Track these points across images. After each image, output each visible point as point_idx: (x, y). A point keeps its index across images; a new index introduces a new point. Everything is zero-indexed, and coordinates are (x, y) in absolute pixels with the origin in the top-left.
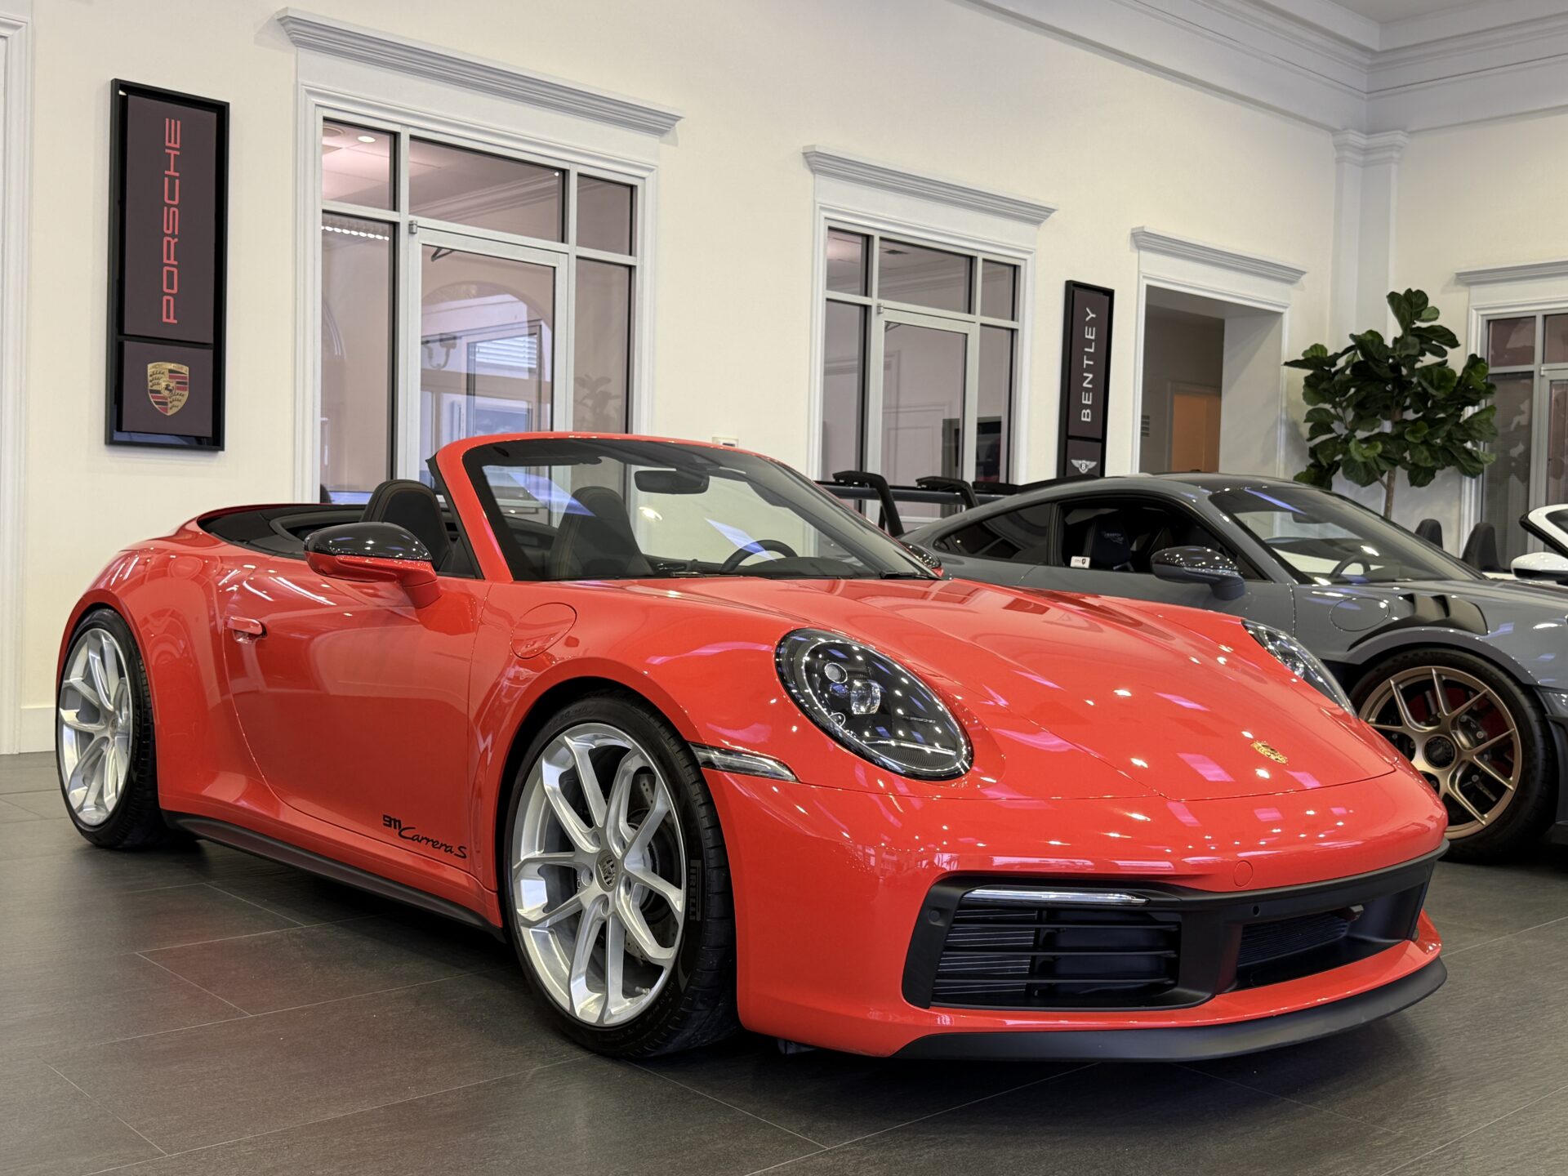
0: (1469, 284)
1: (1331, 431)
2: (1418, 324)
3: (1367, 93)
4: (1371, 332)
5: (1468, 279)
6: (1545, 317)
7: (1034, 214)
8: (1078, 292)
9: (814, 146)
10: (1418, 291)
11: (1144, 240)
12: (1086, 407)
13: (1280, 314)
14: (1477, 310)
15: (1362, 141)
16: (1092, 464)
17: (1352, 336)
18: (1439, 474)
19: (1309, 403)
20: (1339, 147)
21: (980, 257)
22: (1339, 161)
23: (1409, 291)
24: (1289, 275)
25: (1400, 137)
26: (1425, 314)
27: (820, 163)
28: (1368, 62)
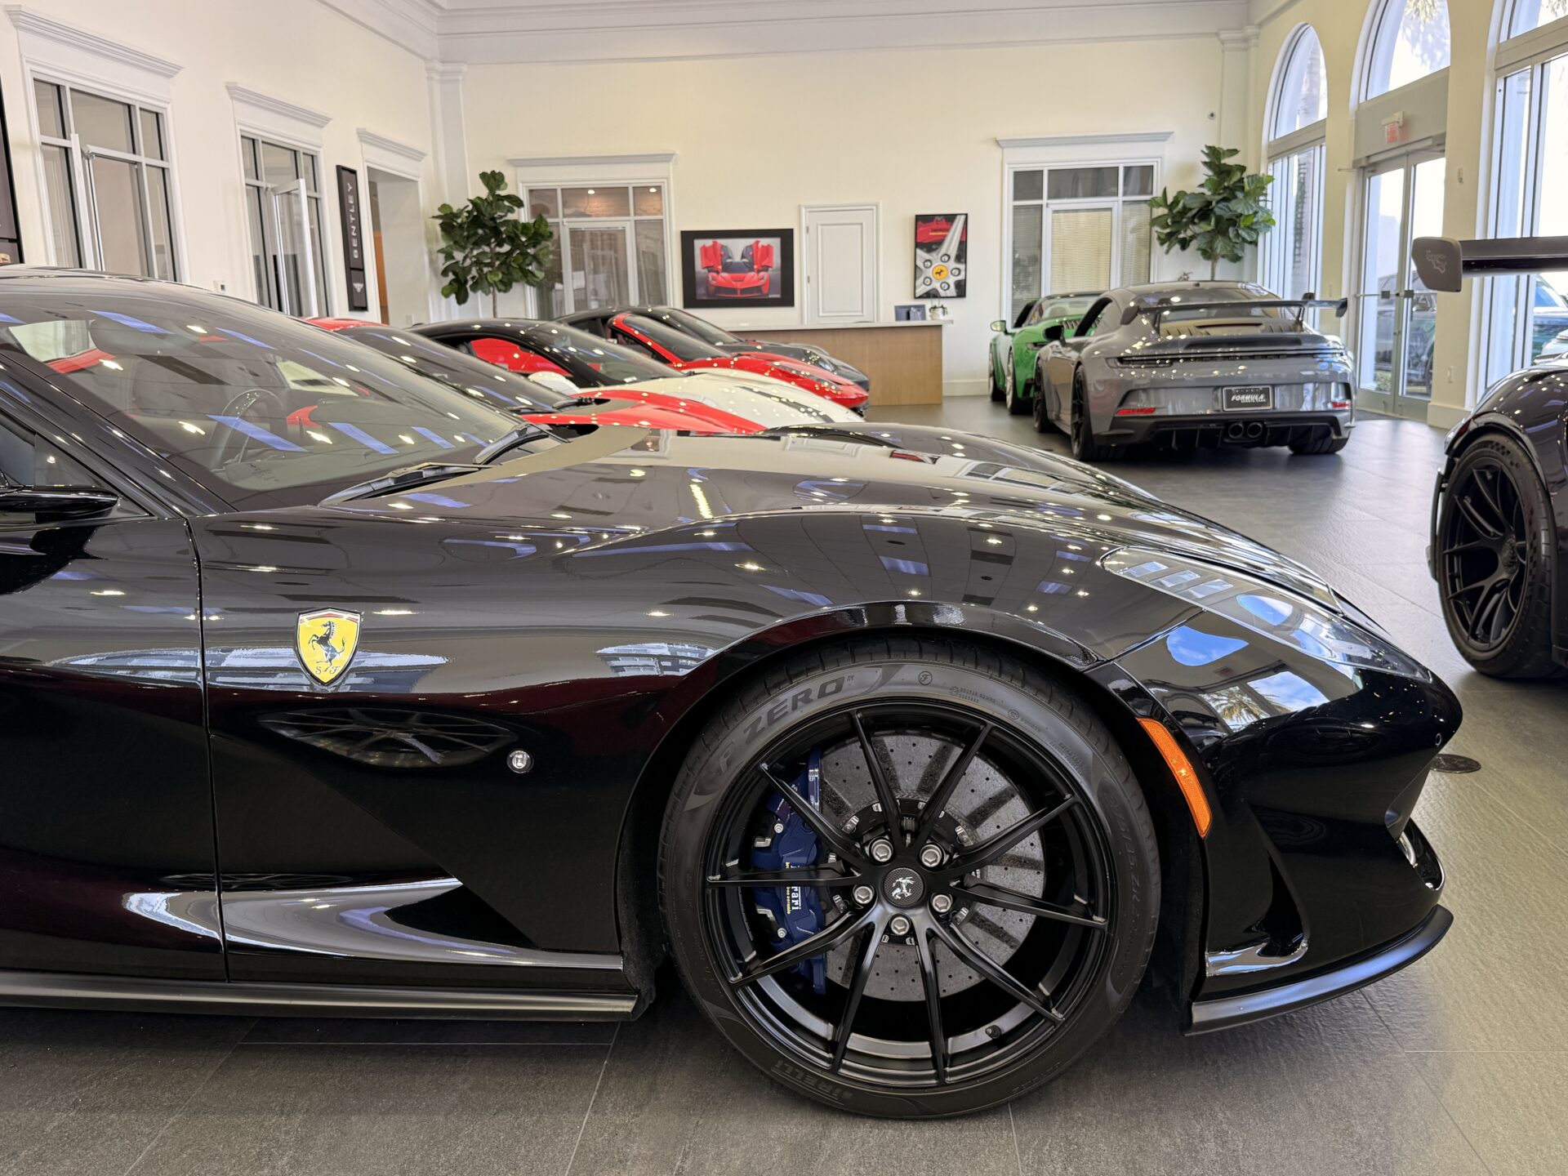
0: (516, 166)
1: (453, 258)
2: (498, 192)
3: (439, 35)
4: (478, 198)
5: (516, 163)
6: (562, 189)
7: (320, 121)
8: (344, 173)
9: (236, 83)
10: (500, 173)
11: (365, 137)
12: (355, 248)
13: (416, 182)
14: (523, 183)
15: (439, 67)
16: (362, 285)
17: (471, 201)
18: (514, 284)
20: (429, 70)
21: (302, 151)
22: (430, 79)
23: (493, 172)
24: (418, 156)
25: (465, 68)
26: (502, 186)
27: (235, 92)
28: (437, 14)
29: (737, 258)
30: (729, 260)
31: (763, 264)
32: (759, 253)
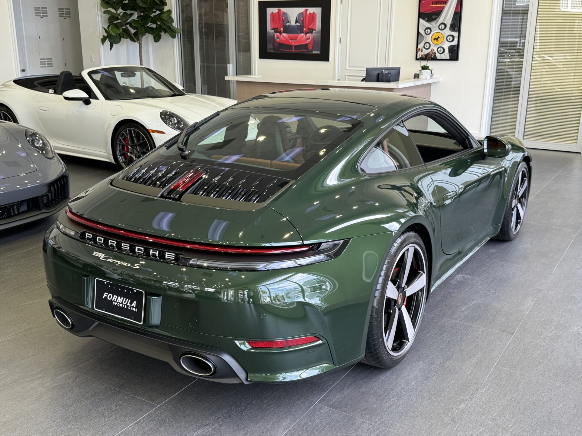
19: (103, 8)
29: (293, 23)
30: (288, 24)
31: (309, 27)
32: (307, 18)
